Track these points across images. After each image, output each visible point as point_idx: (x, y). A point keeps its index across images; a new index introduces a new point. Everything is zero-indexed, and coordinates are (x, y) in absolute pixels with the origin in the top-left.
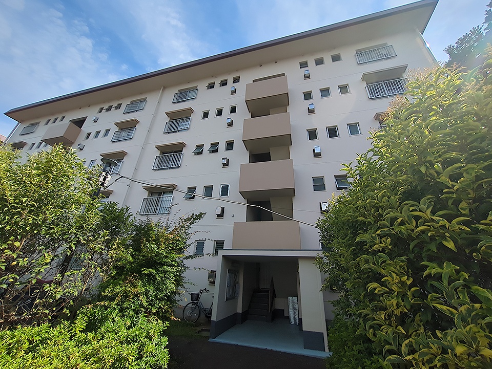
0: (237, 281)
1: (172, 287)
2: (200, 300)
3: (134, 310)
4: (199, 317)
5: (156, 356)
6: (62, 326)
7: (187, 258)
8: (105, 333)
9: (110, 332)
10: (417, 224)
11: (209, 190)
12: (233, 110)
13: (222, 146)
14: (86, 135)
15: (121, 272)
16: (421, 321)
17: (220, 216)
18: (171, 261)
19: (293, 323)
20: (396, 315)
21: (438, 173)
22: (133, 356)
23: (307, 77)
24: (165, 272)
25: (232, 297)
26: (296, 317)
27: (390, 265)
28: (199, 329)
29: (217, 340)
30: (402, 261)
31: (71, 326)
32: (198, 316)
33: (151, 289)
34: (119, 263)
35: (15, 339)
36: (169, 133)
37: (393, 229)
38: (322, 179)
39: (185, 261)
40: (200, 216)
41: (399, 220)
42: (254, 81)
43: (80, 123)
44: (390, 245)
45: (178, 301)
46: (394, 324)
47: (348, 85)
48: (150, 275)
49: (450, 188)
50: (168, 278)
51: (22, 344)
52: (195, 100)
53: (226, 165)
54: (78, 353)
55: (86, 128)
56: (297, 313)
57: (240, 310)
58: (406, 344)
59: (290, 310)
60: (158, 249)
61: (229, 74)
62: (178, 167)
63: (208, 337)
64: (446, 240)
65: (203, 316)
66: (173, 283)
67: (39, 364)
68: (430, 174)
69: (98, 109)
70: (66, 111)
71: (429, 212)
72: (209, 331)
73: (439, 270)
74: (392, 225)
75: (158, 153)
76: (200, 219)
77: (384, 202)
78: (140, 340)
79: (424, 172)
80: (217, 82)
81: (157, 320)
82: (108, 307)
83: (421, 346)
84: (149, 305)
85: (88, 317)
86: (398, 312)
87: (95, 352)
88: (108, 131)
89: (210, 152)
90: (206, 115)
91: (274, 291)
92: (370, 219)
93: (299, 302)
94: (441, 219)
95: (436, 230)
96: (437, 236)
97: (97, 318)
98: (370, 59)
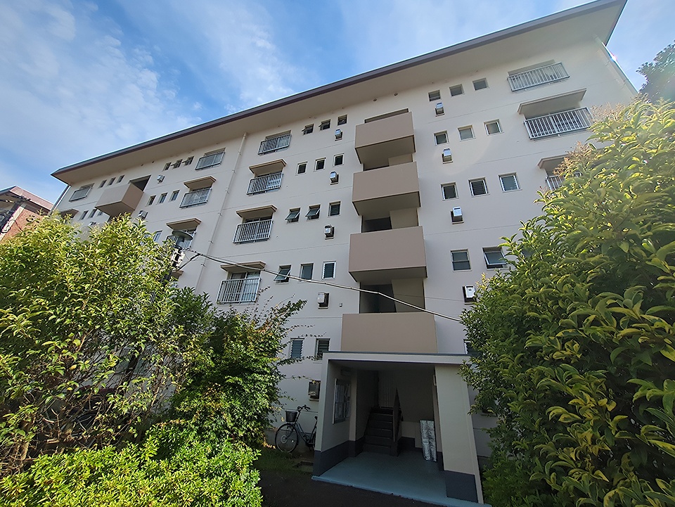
0: (349, 396)
1: (265, 402)
2: (299, 421)
3: (216, 432)
4: (297, 444)
5: (245, 497)
6: (129, 450)
7: (282, 362)
8: (181, 462)
9: (186, 461)
10: (618, 324)
11: (307, 270)
12: (339, 161)
13: (325, 210)
14: (149, 199)
15: (199, 381)
16: (631, 464)
17: (324, 305)
18: (263, 367)
19: (428, 458)
20: (592, 454)
21: (649, 253)
22: (217, 495)
23: (439, 112)
24: (254, 381)
25: (341, 419)
26: (432, 449)
27: (579, 381)
28: (297, 461)
29: (323, 478)
30: (599, 377)
31: (139, 450)
32: (295, 443)
33: (237, 404)
34: (196, 369)
35: (75, 465)
36: (254, 194)
37: (582, 331)
38: (465, 253)
39: (279, 367)
40: (298, 306)
41: (592, 318)
42: (366, 121)
43: (141, 184)
44: (579, 352)
45: (272, 421)
46: (590, 466)
47: (498, 120)
48: (235, 385)
49: (667, 274)
50: (259, 390)
51: (82, 473)
52: (288, 149)
53: (329, 236)
54: (149, 486)
55: (150, 190)
56: (434, 443)
57: (352, 437)
58: (610, 498)
59: (424, 440)
60: (246, 350)
61: (333, 113)
62: (266, 240)
63: (309, 473)
64: (666, 349)
65: (302, 443)
66: (266, 398)
67: (103, 499)
68: (635, 253)
69: (164, 165)
70: (125, 169)
71: (638, 308)
72: (312, 464)
73: (658, 392)
74: (580, 325)
75: (240, 221)
76: (298, 310)
77: (566, 292)
78: (225, 473)
79: (626, 251)
80: (317, 125)
81: (245, 448)
82: (185, 427)
83: (633, 501)
84: (235, 425)
85: (160, 439)
86: (595, 450)
87: (170, 487)
88: (176, 193)
89: (309, 219)
90: (302, 169)
91: (400, 412)
92: (547, 315)
93: (436, 428)
94: (657, 318)
95: (649, 334)
96: (653, 343)
97: (171, 441)
98: (529, 84)
